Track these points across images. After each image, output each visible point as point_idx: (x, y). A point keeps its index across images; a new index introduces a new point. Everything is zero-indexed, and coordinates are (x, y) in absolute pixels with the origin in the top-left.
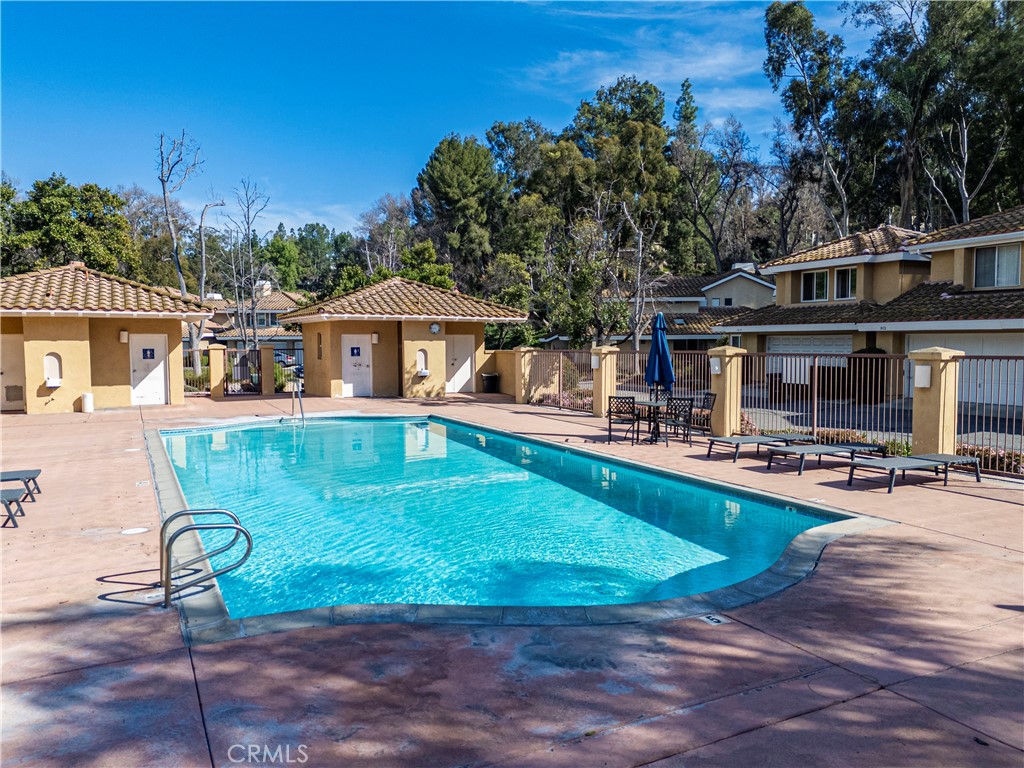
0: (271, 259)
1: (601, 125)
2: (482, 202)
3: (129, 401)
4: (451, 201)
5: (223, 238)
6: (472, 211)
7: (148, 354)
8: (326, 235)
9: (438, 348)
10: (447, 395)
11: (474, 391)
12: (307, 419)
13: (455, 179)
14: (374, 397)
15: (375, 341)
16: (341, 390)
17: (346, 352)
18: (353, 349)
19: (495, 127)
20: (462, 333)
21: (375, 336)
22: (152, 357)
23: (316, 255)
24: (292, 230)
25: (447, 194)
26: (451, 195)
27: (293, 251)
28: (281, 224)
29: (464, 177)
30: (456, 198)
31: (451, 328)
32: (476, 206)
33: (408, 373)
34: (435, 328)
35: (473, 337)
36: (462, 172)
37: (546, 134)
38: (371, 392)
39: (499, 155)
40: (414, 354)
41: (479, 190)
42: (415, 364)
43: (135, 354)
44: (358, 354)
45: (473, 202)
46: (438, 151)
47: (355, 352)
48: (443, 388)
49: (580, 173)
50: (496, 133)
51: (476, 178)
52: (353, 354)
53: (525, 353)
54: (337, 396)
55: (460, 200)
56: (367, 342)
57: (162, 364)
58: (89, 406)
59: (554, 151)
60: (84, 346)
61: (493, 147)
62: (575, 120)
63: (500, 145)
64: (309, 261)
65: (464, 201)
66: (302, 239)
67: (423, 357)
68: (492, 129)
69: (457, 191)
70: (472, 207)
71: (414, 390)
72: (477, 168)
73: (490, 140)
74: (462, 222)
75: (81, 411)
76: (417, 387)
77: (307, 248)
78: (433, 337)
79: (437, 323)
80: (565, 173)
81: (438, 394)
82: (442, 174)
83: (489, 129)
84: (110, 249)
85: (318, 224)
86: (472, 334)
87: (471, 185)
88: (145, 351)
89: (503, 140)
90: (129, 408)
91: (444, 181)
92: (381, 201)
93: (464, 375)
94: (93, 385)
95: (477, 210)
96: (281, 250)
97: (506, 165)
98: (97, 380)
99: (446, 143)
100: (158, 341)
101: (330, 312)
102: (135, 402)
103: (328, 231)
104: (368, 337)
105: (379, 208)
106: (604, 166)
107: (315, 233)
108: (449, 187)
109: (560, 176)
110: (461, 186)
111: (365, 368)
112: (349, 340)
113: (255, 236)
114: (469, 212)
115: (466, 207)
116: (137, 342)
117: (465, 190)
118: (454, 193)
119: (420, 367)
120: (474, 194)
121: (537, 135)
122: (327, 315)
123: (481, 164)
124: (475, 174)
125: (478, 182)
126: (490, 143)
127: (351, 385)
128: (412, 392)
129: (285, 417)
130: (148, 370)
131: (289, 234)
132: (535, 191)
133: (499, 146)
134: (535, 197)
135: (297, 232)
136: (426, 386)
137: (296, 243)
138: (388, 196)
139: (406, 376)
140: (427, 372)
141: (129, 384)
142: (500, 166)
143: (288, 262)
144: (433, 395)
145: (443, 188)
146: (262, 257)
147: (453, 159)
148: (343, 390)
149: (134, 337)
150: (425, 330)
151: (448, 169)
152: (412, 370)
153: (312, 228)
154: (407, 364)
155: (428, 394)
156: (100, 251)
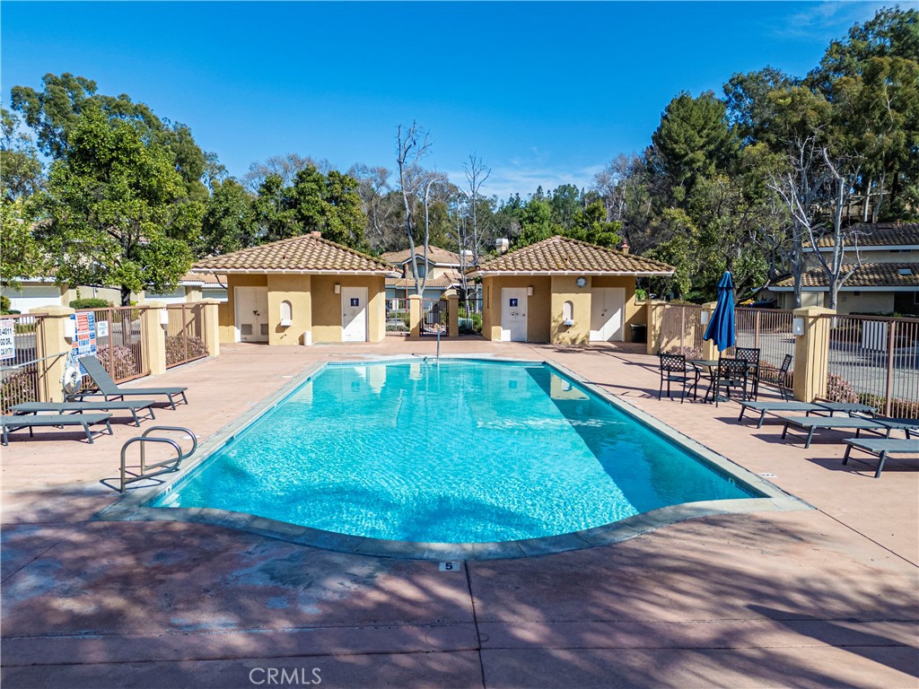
0: (528, 218)
1: (850, 64)
2: (710, 155)
3: (341, 338)
4: (679, 157)
5: (492, 201)
6: (700, 164)
7: (355, 302)
8: (576, 195)
9: (584, 300)
10: (591, 343)
11: (623, 340)
12: (442, 359)
13: (682, 135)
14: (529, 342)
15: (530, 294)
16: (499, 335)
17: (506, 303)
18: (511, 300)
19: (734, 79)
20: (613, 286)
21: (530, 289)
22: (357, 305)
23: (566, 212)
24: (549, 191)
25: (674, 149)
26: (677, 150)
27: (546, 210)
28: (540, 187)
29: (691, 132)
30: (683, 152)
31: (596, 282)
32: (703, 158)
33: (555, 321)
34: (582, 282)
35: (624, 289)
36: (689, 128)
37: (786, 80)
38: (526, 339)
39: (737, 106)
40: (561, 305)
41: (709, 143)
42: (562, 314)
43: (345, 302)
44: (516, 305)
45: (700, 155)
46: (668, 109)
47: (513, 302)
48: (588, 337)
49: (813, 117)
50: (733, 85)
51: (705, 131)
52: (511, 305)
53: (657, 306)
54: (497, 340)
55: (687, 154)
56: (523, 294)
57: (364, 310)
58: (308, 341)
59: (784, 97)
60: (307, 296)
61: (730, 99)
62: (821, 63)
63: (738, 97)
64: (560, 218)
65: (691, 155)
66: (556, 198)
67: (570, 308)
68: (730, 82)
69: (684, 146)
70: (699, 161)
71: (560, 337)
72: (706, 122)
73: (727, 91)
74: (689, 175)
75: (303, 344)
76: (562, 335)
77: (558, 207)
78: (580, 290)
79: (583, 277)
80: (796, 119)
81: (583, 342)
82: (669, 132)
83: (727, 82)
84: (343, 221)
85: (569, 185)
86: (622, 286)
87: (698, 139)
88: (352, 300)
89: (741, 91)
90: (341, 343)
91: (671, 138)
92: (615, 161)
93: (614, 325)
94: (313, 325)
95: (705, 163)
96: (536, 210)
97: (743, 115)
98: (316, 321)
99: (675, 102)
100: (360, 292)
101: (485, 270)
102: (344, 339)
103: (577, 190)
104: (524, 290)
105: (613, 168)
106: (844, 108)
107: (566, 193)
108: (676, 143)
109: (790, 123)
110: (688, 141)
111: (521, 317)
112: (508, 293)
113: (518, 199)
114: (695, 166)
115: (693, 161)
116: (347, 293)
117: (693, 144)
118: (680, 148)
119: (566, 318)
120: (702, 148)
121: (776, 82)
122: (483, 272)
123: (710, 119)
124: (703, 128)
125: (707, 136)
126: (727, 95)
127: (509, 331)
128: (558, 339)
129: (428, 357)
130: (354, 315)
131: (546, 195)
132: (762, 139)
133: (736, 98)
134: (761, 146)
135: (552, 193)
136: (572, 333)
137: (550, 203)
138: (621, 156)
139: (553, 324)
140: (572, 322)
141: (341, 325)
142: (737, 117)
143: (542, 220)
144: (578, 342)
145: (670, 145)
146: (521, 217)
147: (681, 116)
148: (502, 335)
149: (344, 289)
150: (572, 284)
151: (676, 127)
152: (560, 319)
153: (565, 188)
154: (555, 313)
155: (574, 341)
156: (336, 223)
